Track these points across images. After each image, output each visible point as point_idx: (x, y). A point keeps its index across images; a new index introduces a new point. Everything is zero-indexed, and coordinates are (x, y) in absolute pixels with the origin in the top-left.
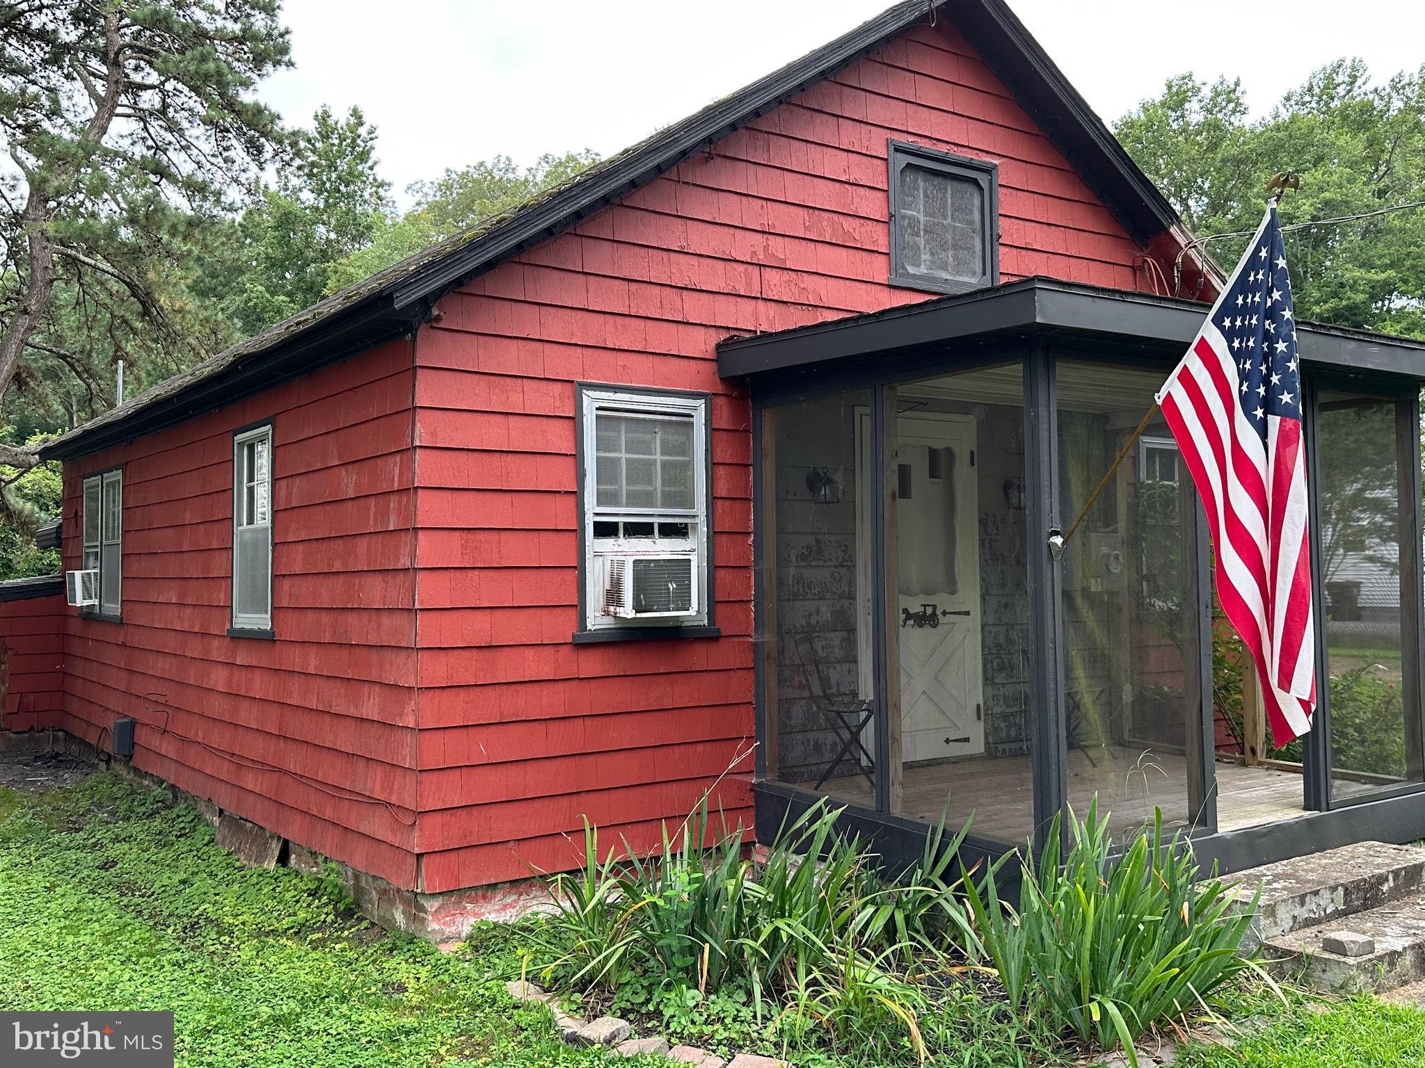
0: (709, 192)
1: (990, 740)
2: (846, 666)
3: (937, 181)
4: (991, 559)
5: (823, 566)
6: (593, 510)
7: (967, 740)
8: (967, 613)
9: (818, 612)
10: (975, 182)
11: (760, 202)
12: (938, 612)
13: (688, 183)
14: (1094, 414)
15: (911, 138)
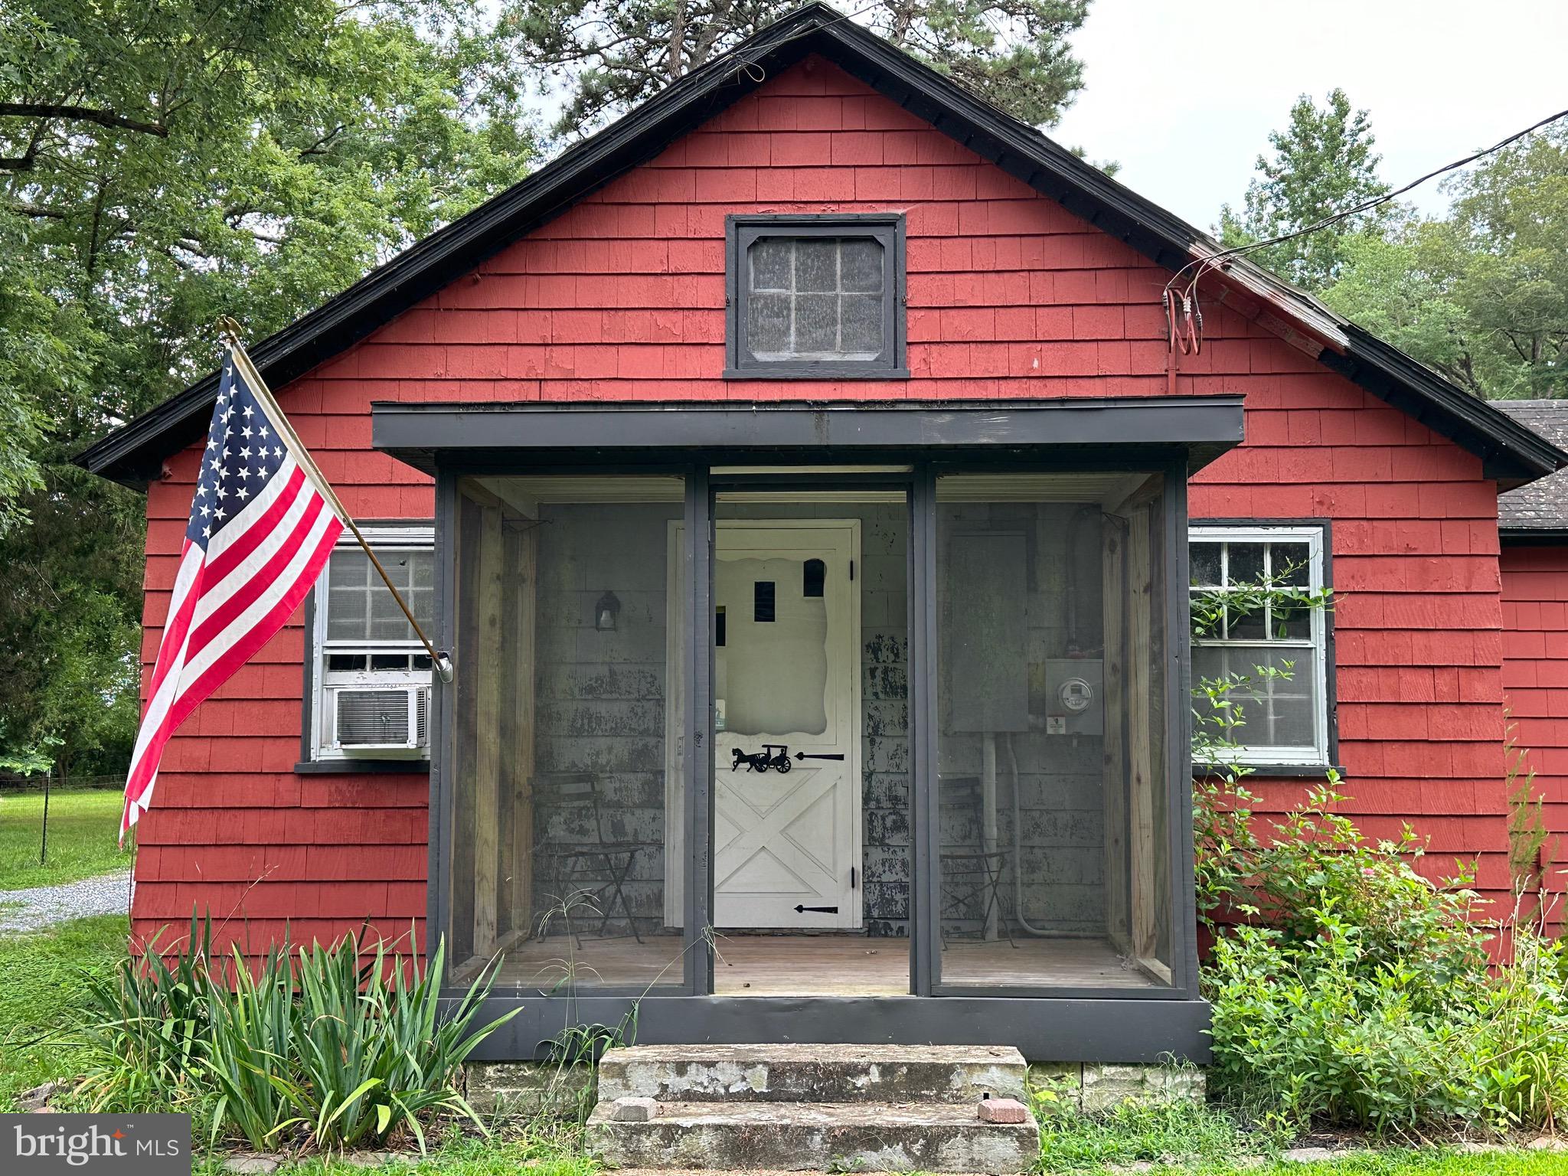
0: (477, 313)
1: (875, 913)
2: (649, 813)
3: (811, 249)
4: (886, 693)
5: (617, 699)
6: (322, 643)
7: (834, 910)
8: (841, 757)
9: (610, 749)
10: (872, 240)
11: (542, 314)
12: (791, 754)
13: (450, 309)
14: (1080, 504)
15: (762, 209)
